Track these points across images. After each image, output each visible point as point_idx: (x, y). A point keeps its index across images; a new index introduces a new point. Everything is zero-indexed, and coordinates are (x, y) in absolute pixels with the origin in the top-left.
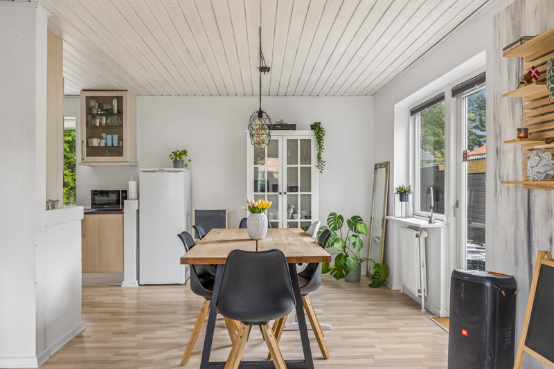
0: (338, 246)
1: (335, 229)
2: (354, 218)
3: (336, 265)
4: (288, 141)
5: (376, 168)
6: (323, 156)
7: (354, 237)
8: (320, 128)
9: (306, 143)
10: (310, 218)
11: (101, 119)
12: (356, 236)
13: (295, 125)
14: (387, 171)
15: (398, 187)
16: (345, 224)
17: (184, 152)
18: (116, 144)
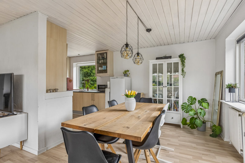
0: (192, 113)
1: (191, 104)
2: (202, 99)
3: (190, 122)
4: (168, 64)
5: (216, 75)
6: (185, 70)
7: (200, 110)
8: (183, 56)
9: (176, 64)
10: (178, 98)
11: (101, 61)
12: (201, 109)
13: (171, 56)
14: (221, 76)
15: (227, 84)
16: (197, 102)
17: (128, 71)
18: (105, 69)
